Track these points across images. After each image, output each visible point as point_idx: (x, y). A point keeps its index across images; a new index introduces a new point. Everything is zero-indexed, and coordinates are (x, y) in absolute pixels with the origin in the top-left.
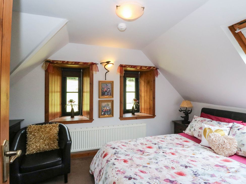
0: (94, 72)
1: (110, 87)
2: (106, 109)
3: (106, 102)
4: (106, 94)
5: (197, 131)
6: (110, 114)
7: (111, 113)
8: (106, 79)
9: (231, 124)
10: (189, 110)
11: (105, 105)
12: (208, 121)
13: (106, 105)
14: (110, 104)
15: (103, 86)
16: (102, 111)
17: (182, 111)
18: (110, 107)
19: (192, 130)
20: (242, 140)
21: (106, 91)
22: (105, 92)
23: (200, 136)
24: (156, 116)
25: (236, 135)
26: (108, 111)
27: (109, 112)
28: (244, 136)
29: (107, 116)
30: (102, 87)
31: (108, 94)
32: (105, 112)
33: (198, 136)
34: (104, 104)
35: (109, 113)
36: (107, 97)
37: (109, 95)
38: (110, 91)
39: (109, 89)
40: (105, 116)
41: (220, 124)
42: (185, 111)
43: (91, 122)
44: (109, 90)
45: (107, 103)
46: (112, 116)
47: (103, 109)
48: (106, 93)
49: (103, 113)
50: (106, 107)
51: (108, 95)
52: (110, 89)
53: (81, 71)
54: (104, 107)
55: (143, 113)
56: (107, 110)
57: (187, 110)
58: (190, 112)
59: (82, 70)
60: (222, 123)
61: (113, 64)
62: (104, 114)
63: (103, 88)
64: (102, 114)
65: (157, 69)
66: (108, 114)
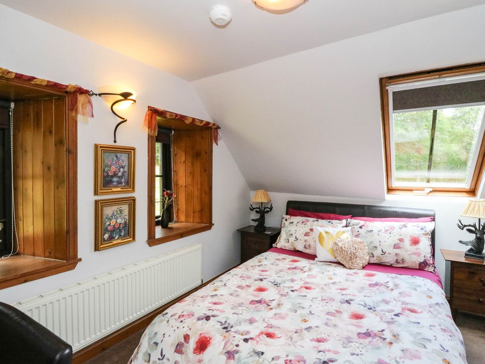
0: (80, 118)
1: (126, 163)
2: (115, 223)
3: (116, 204)
4: (114, 182)
5: (301, 240)
6: (125, 236)
7: (128, 231)
8: (115, 142)
9: (344, 222)
10: (266, 207)
11: (113, 214)
12: (313, 221)
13: (115, 214)
14: (125, 208)
15: (106, 161)
16: (106, 230)
17: (254, 209)
18: (127, 217)
19: (292, 239)
20: (372, 242)
21: (115, 175)
22: (112, 176)
23: (308, 247)
24: (213, 224)
25: (360, 236)
26: (119, 227)
27: (123, 231)
28: (372, 235)
29: (119, 241)
30: (104, 162)
31: (119, 183)
32: (114, 231)
33: (305, 247)
34: (108, 211)
35: (122, 234)
36: (119, 189)
37: (123, 184)
38: (126, 175)
39: (123, 167)
40: (114, 242)
41: (332, 223)
42: (259, 208)
43: (73, 268)
44: (122, 170)
45: (117, 207)
46: (131, 239)
47: (107, 224)
48: (115, 179)
49: (106, 236)
50: (117, 219)
51: (120, 185)
52: (126, 169)
53: (10, 108)
54: (110, 219)
55: (182, 222)
56: (117, 227)
57: (263, 206)
58: (269, 210)
59: (12, 105)
60: (334, 221)
61: (135, 101)
62: (111, 238)
63: (107, 166)
64: (104, 238)
65: (218, 128)
66: (120, 236)
